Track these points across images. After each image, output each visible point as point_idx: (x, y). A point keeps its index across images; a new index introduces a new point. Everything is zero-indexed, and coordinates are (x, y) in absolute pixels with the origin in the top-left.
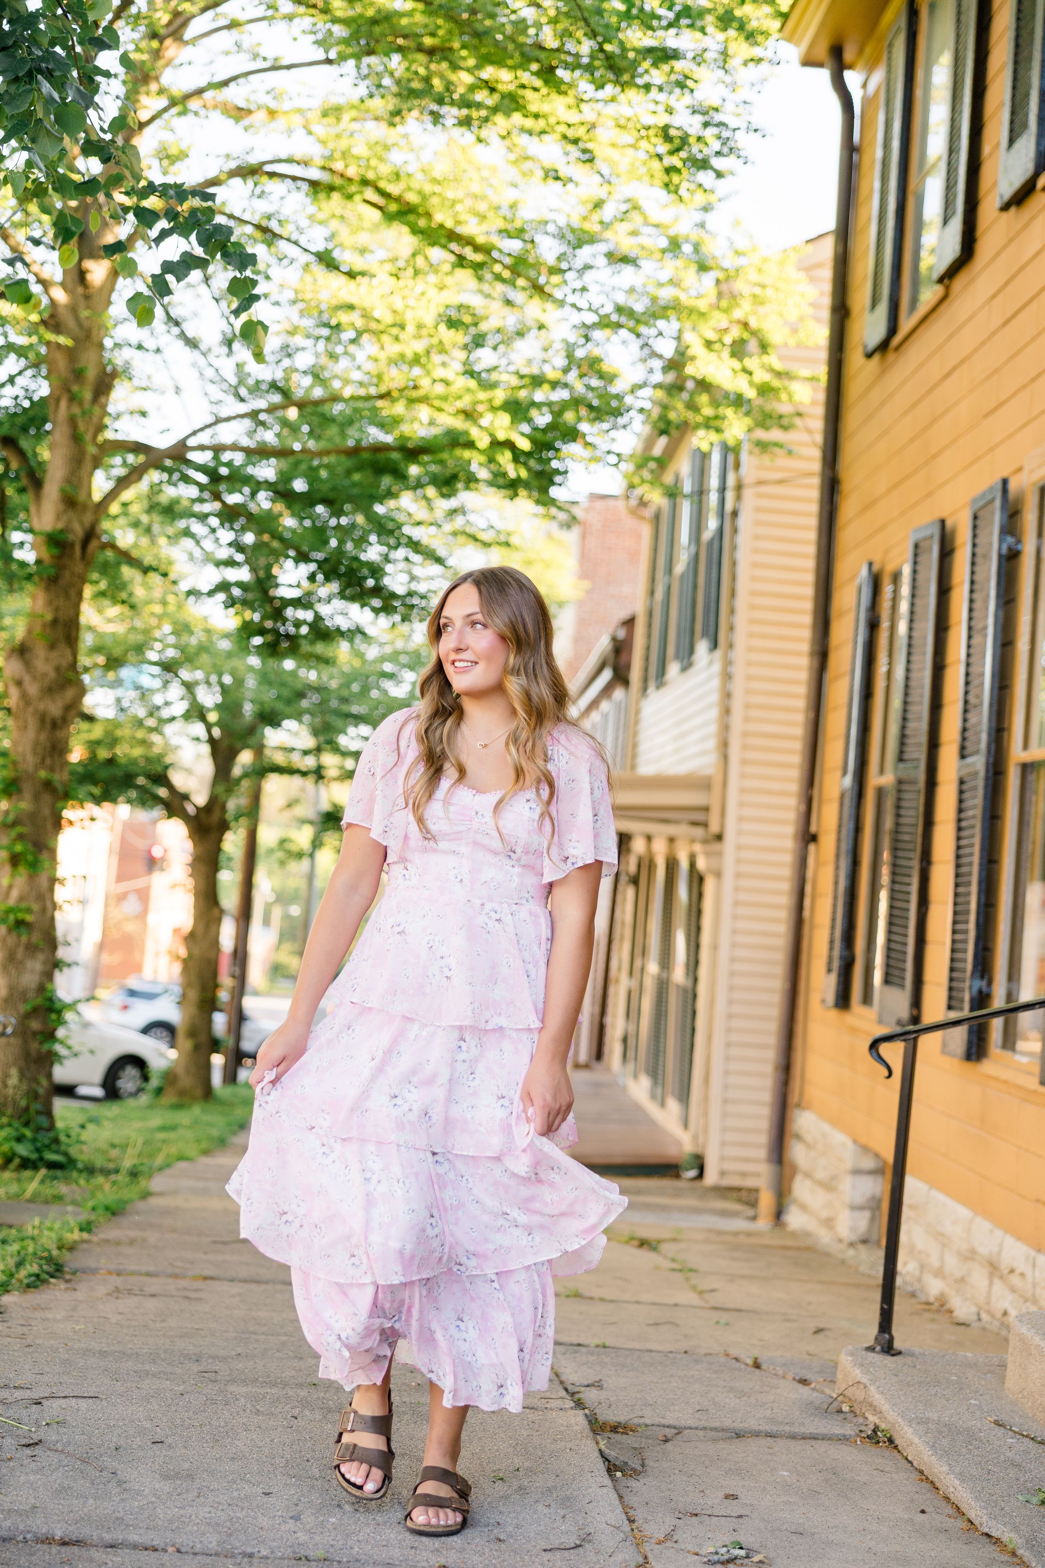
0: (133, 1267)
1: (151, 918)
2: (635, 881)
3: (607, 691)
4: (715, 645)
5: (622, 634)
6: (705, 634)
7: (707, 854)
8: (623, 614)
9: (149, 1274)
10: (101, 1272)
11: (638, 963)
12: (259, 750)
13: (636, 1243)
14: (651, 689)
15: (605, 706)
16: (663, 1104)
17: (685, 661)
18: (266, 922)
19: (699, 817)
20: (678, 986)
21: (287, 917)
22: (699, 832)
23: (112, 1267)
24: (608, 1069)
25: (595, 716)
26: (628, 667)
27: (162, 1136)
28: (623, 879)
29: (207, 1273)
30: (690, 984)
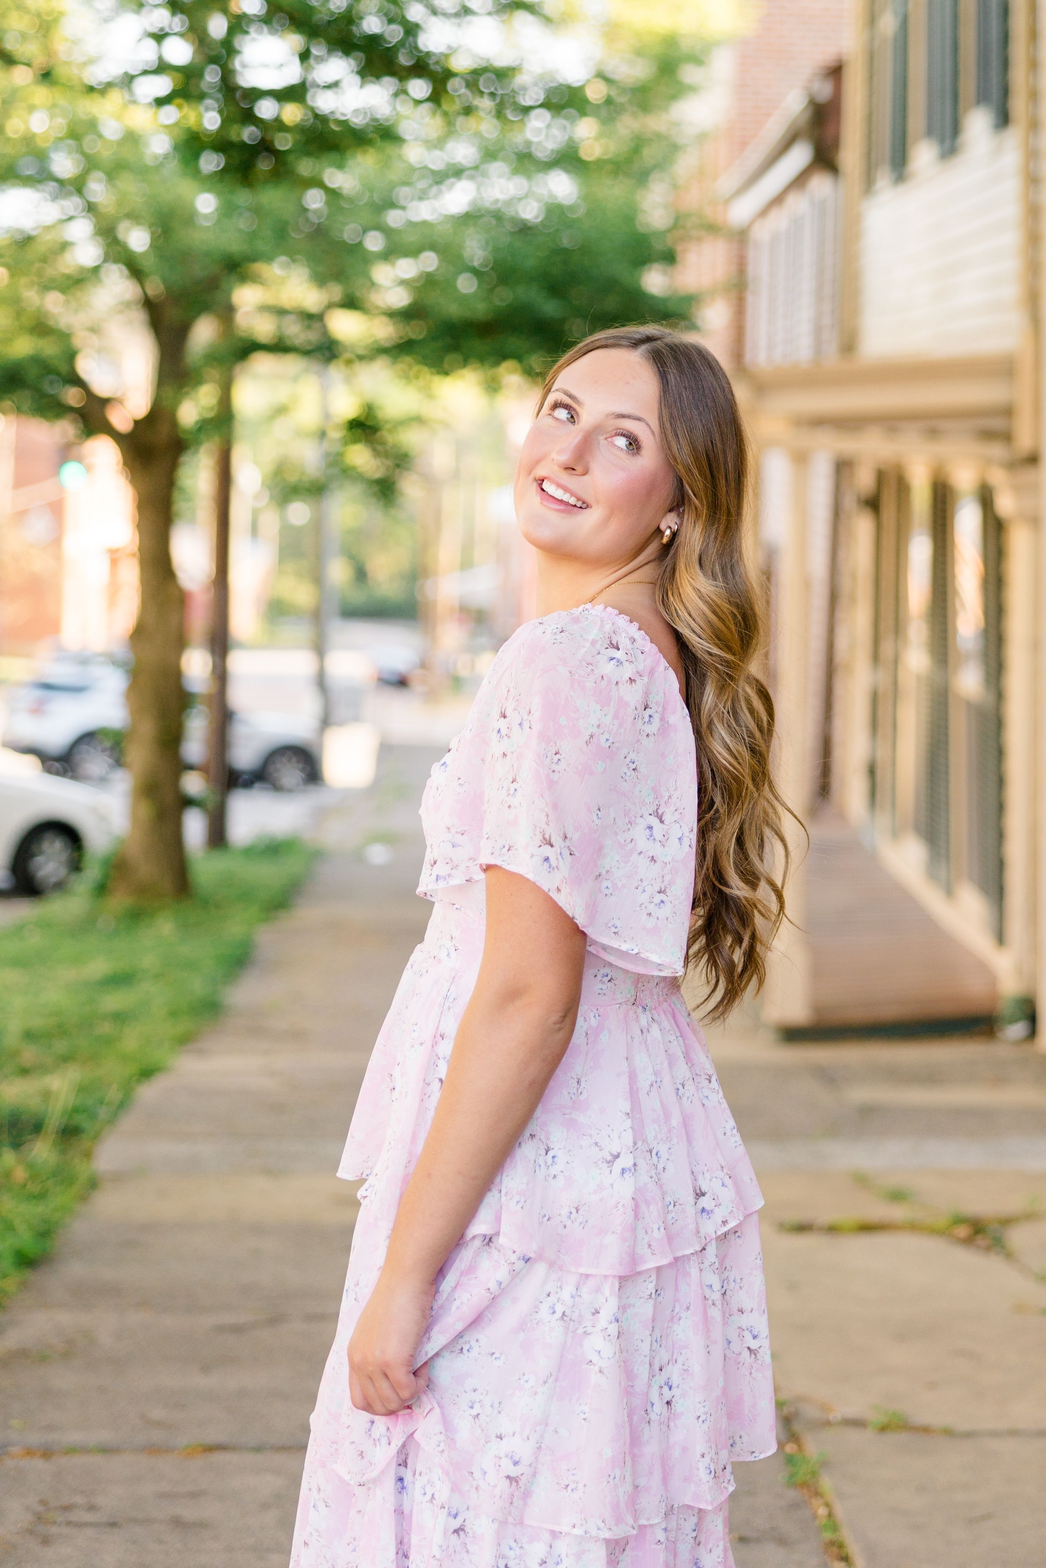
0: (75, 1437)
1: (70, 544)
2: (873, 504)
3: (800, 181)
4: (1003, 119)
5: (824, 91)
6: (982, 98)
7: (1018, 490)
8: (825, 55)
9: (106, 1450)
10: (14, 1450)
11: (887, 648)
12: (227, 313)
13: (962, 1231)
14: (884, 179)
15: (797, 203)
16: (949, 892)
17: (948, 142)
18: (255, 530)
19: (997, 423)
20: (969, 704)
21: (287, 530)
22: (997, 450)
23: (35, 1438)
24: (841, 816)
25: (779, 220)
26: (836, 143)
27: (113, 1001)
28: (850, 502)
29: (212, 1436)
30: (991, 699)
